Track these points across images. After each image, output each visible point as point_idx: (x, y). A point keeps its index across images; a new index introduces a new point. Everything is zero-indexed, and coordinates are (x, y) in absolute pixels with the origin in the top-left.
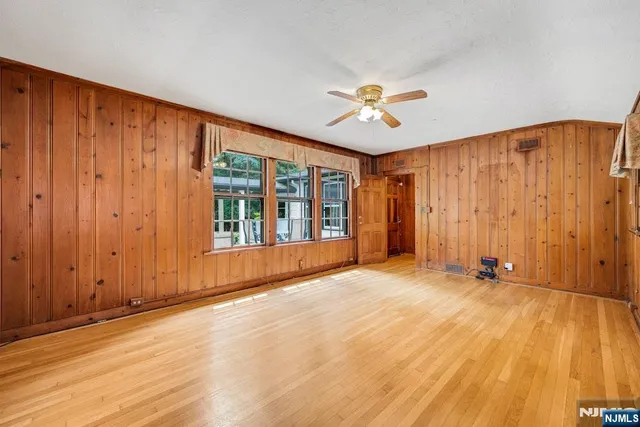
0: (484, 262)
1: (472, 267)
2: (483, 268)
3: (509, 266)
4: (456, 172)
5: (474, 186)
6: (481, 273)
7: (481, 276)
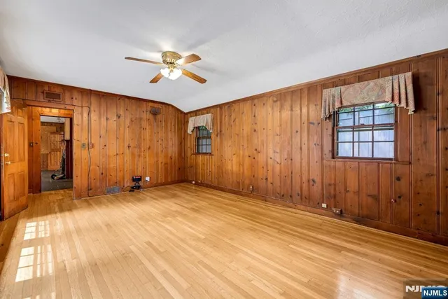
0: (134, 180)
1: (126, 186)
2: (133, 184)
3: (148, 179)
4: (115, 118)
5: (127, 130)
6: (132, 188)
7: (132, 189)
